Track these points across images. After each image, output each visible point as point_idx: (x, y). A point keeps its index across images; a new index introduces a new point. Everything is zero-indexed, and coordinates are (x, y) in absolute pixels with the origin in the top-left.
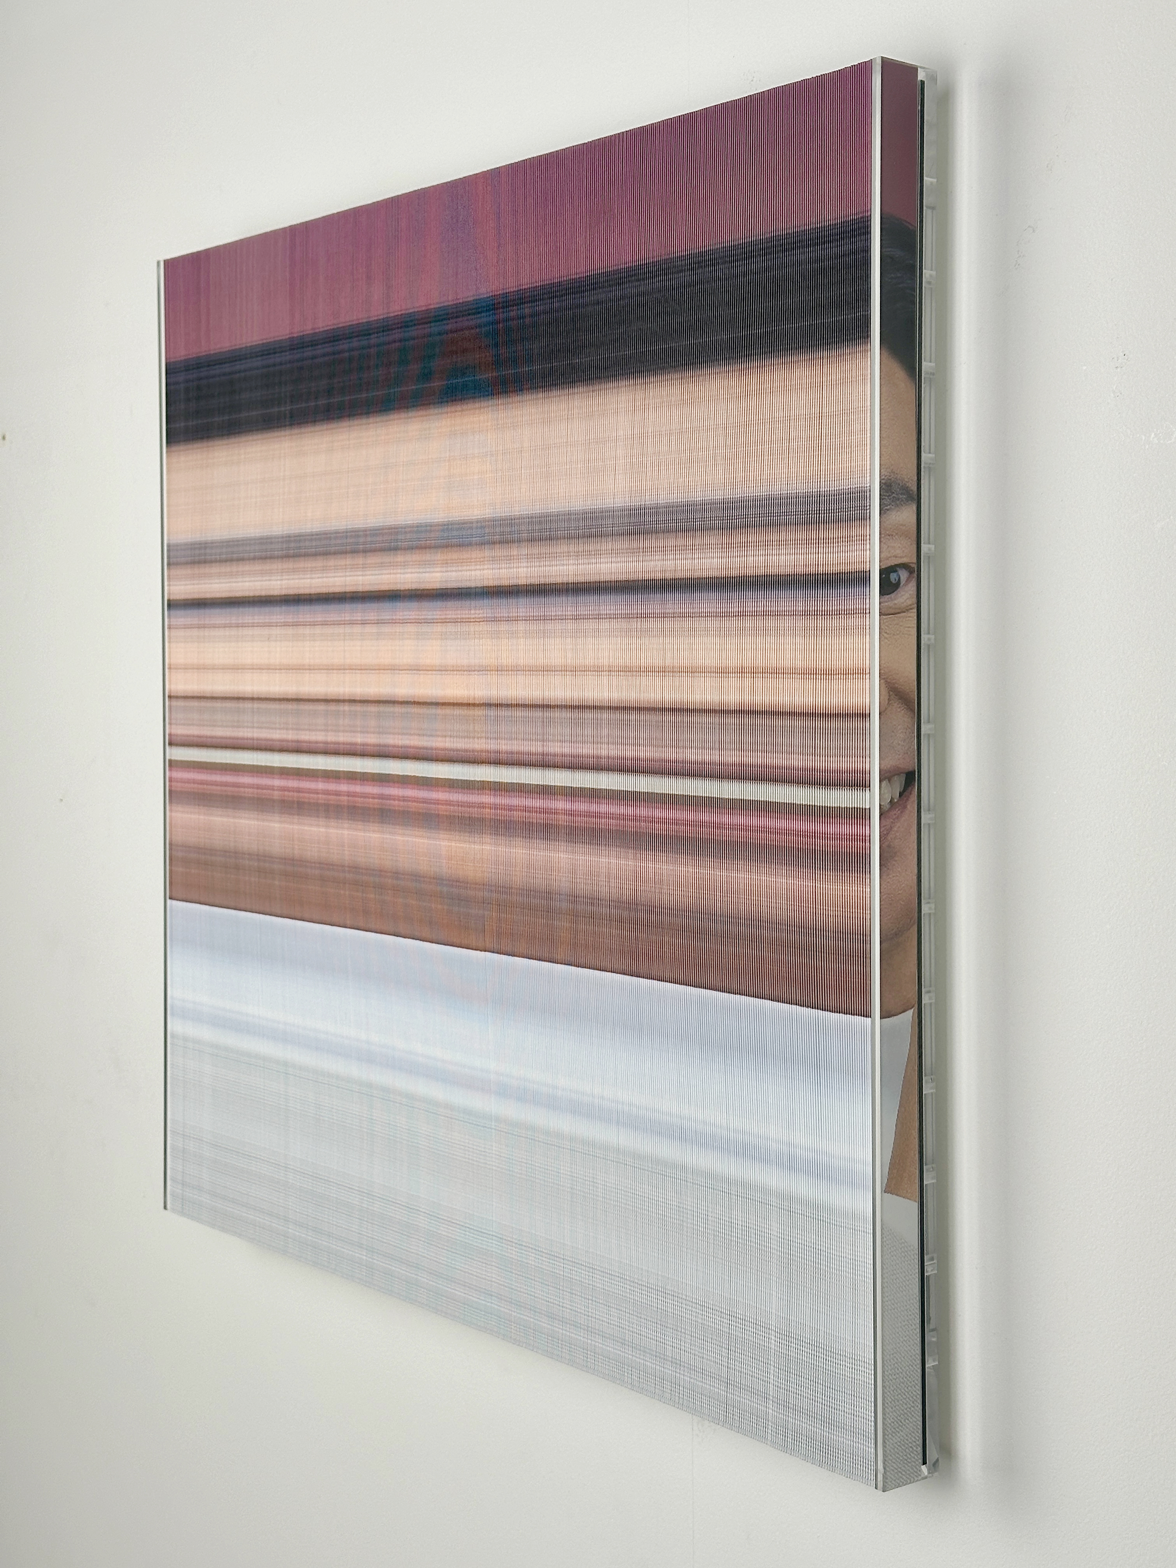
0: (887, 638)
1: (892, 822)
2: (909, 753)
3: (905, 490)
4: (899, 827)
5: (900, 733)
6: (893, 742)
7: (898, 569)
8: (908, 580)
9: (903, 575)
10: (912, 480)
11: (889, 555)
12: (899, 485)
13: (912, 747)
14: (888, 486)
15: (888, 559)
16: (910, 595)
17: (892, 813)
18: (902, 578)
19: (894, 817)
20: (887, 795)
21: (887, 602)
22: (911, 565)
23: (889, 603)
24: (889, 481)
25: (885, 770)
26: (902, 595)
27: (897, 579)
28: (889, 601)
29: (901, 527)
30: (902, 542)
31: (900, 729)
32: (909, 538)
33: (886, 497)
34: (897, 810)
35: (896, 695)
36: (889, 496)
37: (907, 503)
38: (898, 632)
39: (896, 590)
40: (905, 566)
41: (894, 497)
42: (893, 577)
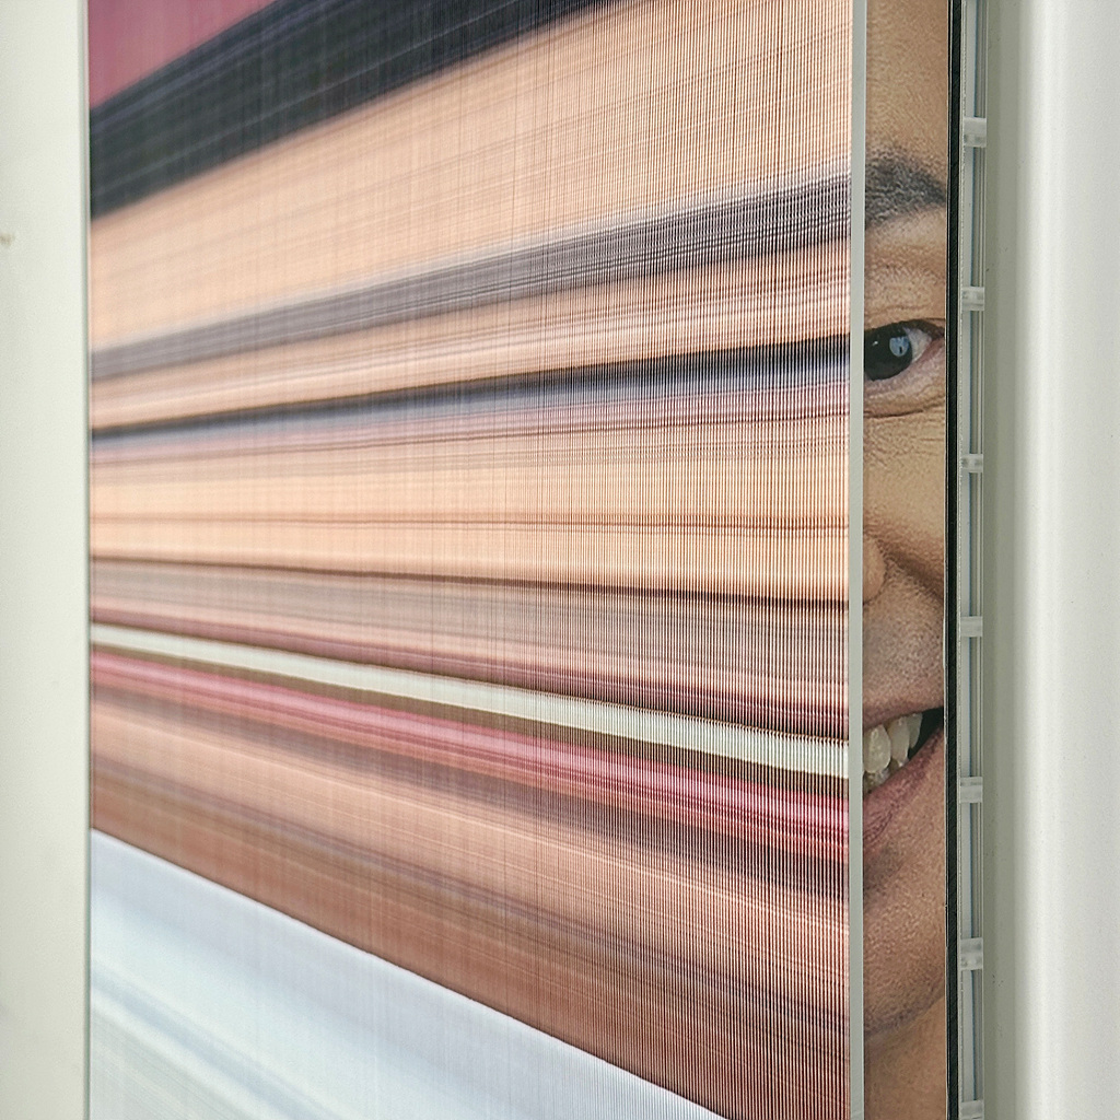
0: (881, 461)
1: (892, 805)
2: (930, 675)
3: (924, 181)
4: (908, 814)
5: (911, 638)
6: (895, 655)
7: (908, 331)
8: (929, 352)
9: (919, 342)
10: (938, 163)
11: (888, 304)
12: (911, 171)
13: (936, 664)
14: (886, 173)
15: (885, 311)
16: (933, 378)
17: (893, 788)
18: (915, 346)
19: (897, 795)
20: (881, 755)
21: (881, 392)
22: (935, 322)
23: (887, 394)
24: (888, 163)
25: (878, 708)
26: (917, 379)
27: (905, 350)
28: (887, 391)
29: (914, 251)
30: (917, 279)
31: (910, 630)
32: (932, 272)
33: (882, 195)
34: (904, 781)
35: (902, 567)
36: (889, 191)
37: (928, 207)
38: (906, 449)
39: (902, 370)
40: (920, 325)
41: (899, 194)
42: (896, 345)
